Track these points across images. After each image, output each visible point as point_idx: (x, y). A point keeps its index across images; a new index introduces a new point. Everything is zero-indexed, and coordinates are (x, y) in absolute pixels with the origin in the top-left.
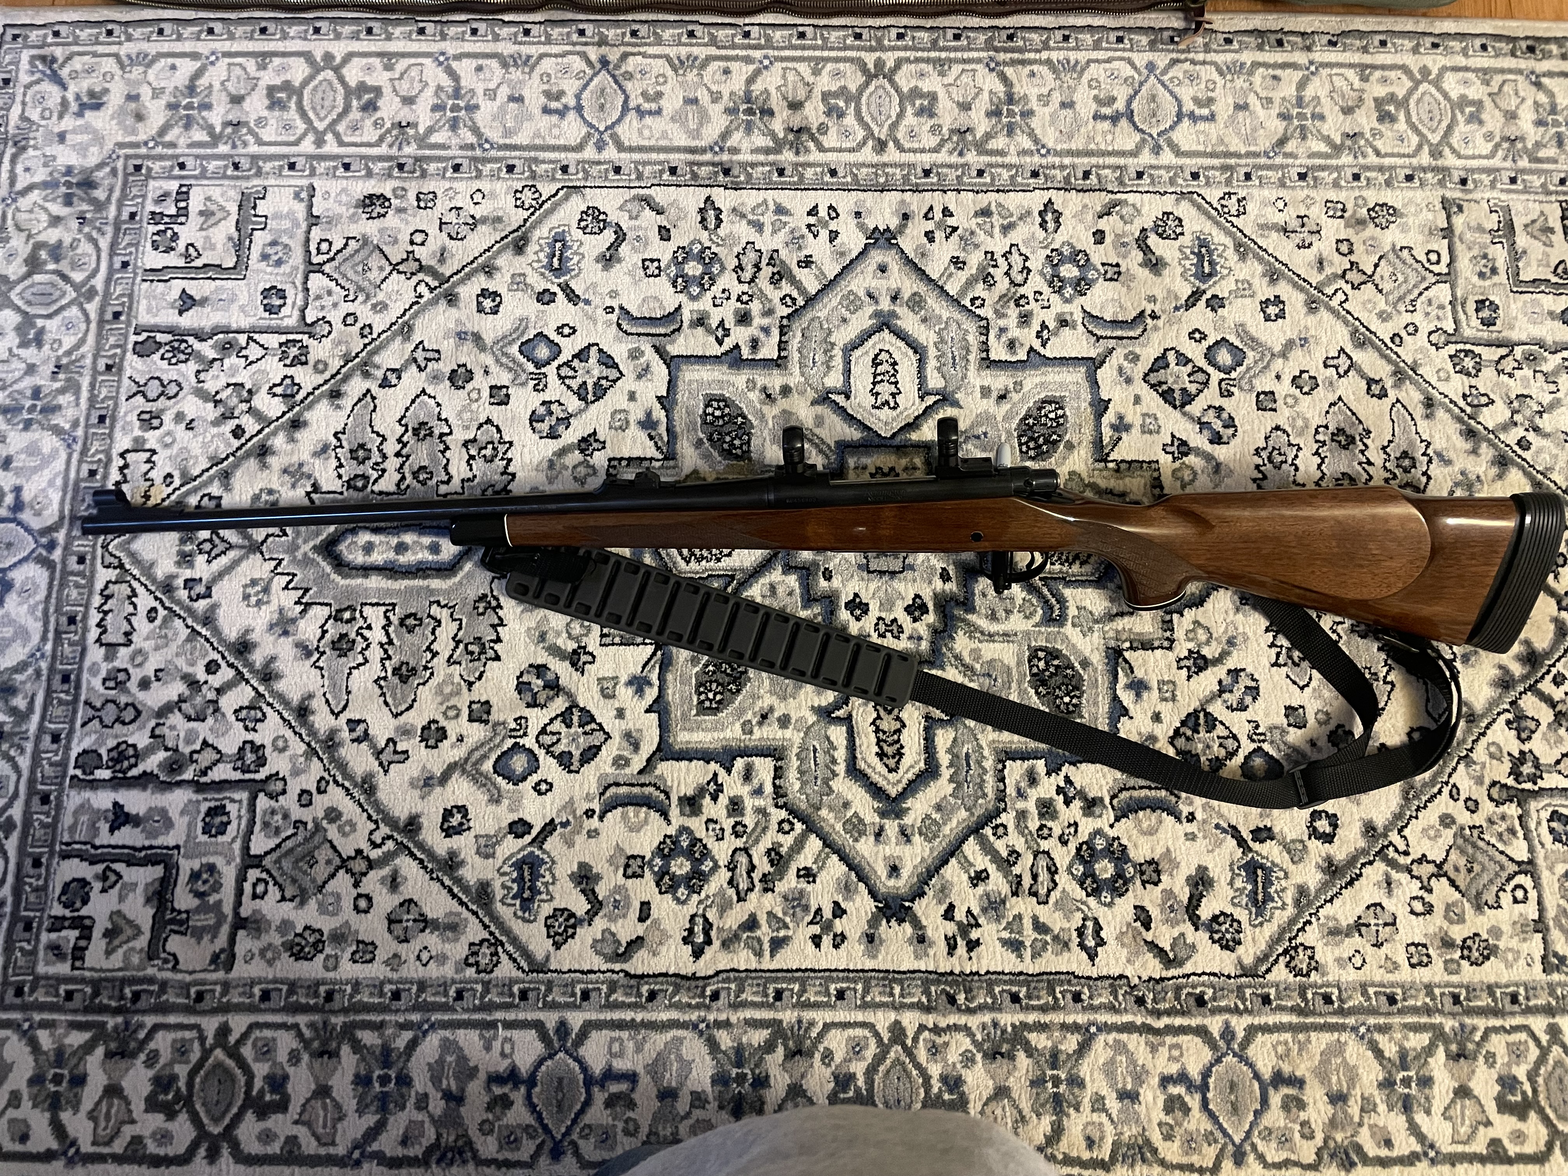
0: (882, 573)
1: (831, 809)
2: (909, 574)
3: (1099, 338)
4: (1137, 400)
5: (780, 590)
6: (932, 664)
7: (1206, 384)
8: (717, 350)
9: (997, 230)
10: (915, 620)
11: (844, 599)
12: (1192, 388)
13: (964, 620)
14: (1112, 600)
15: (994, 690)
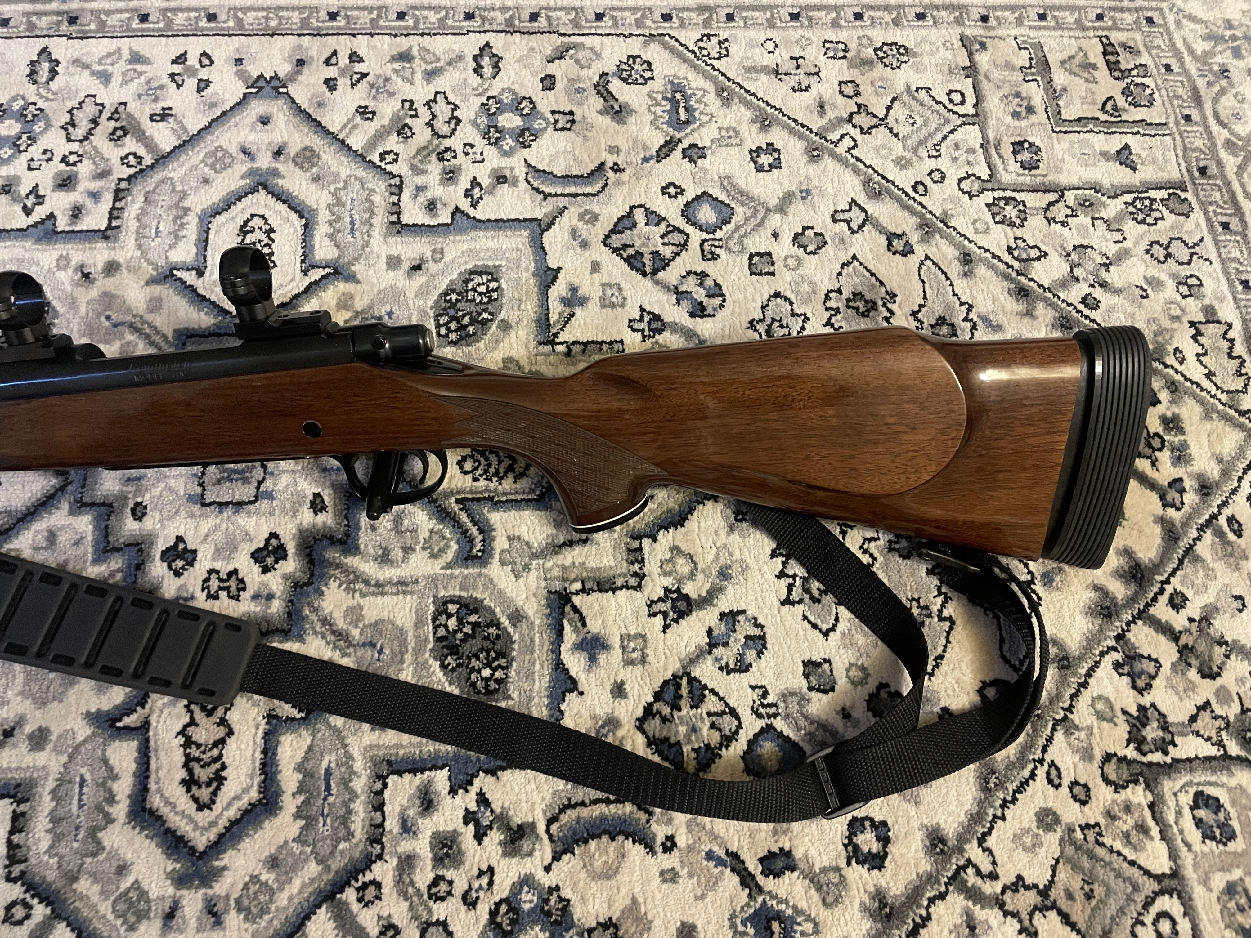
0: (222, 505)
1: (95, 877)
2: (264, 504)
3: (546, 196)
4: (595, 267)
5: (63, 539)
6: (286, 634)
7: (684, 246)
8: (22, 221)
9: (419, 76)
10: (266, 570)
11: (161, 545)
12: (667, 252)
13: (338, 566)
14: (557, 525)
15: (377, 668)
